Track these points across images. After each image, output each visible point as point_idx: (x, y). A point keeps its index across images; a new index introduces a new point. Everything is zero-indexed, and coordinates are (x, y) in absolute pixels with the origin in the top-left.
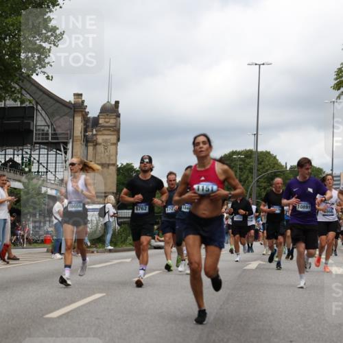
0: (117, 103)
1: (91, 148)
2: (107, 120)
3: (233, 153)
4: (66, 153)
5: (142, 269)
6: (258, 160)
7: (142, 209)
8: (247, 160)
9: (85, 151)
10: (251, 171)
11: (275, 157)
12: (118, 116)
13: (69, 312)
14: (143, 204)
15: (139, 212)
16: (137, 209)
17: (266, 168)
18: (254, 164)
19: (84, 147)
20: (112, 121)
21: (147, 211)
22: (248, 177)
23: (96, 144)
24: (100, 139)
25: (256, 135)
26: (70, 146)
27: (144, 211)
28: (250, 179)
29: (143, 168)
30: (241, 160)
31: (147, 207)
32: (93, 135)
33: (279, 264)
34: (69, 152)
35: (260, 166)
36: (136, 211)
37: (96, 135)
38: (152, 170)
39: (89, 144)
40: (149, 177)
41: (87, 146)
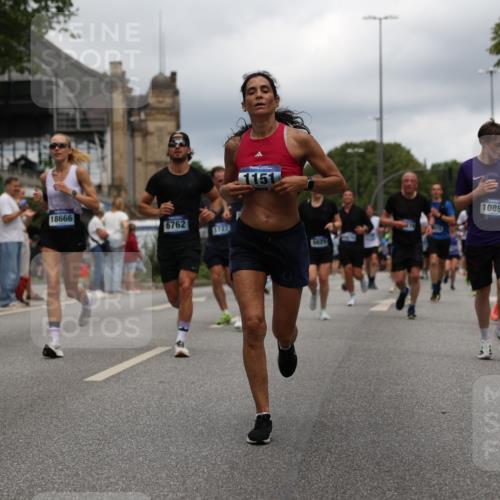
0: (174, 75)
1: (138, 140)
2: (161, 99)
3: (347, 146)
4: (102, 146)
5: (183, 329)
6: (384, 155)
7: (178, 226)
8: (369, 156)
9: (131, 145)
10: (374, 171)
11: (408, 152)
12: (176, 93)
13: (119, 374)
14: (178, 217)
15: (171, 230)
16: (168, 227)
17: (397, 167)
18: (380, 162)
19: (128, 138)
20: (168, 101)
21: (186, 228)
22: (370, 180)
23: (146, 134)
24: (151, 126)
25: (380, 119)
26: (108, 137)
27: (180, 229)
28: (373, 183)
29: (175, 156)
30: (360, 155)
31: (186, 221)
32: (141, 121)
33: (411, 311)
34: (108, 146)
35: (388, 165)
36: (166, 230)
37: (145, 121)
38: (190, 158)
39: (137, 134)
40: (186, 171)
41: (132, 136)
